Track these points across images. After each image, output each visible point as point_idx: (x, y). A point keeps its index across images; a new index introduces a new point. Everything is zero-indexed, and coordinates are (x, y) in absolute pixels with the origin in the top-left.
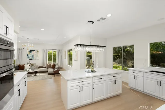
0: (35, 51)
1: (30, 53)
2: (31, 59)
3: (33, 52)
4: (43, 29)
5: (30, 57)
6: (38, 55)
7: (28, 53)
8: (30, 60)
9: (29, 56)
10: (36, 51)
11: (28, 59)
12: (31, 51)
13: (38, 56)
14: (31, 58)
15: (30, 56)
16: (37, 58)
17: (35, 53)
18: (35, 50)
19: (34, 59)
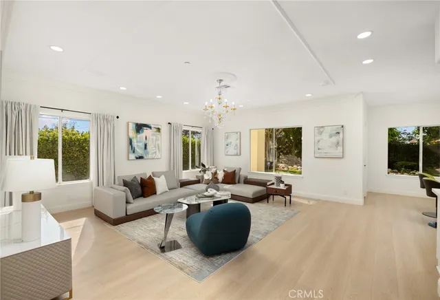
0: (150, 128)
1: (139, 136)
2: (141, 157)
3: (146, 132)
4: (371, 61)
5: (136, 149)
6: (159, 142)
7: (132, 134)
8: (137, 158)
9: (135, 144)
10: (155, 130)
11: (132, 156)
12: (139, 127)
13: (158, 145)
14: (140, 152)
15: (137, 146)
16: (157, 151)
17: (153, 135)
18: (152, 126)
19: (150, 156)
